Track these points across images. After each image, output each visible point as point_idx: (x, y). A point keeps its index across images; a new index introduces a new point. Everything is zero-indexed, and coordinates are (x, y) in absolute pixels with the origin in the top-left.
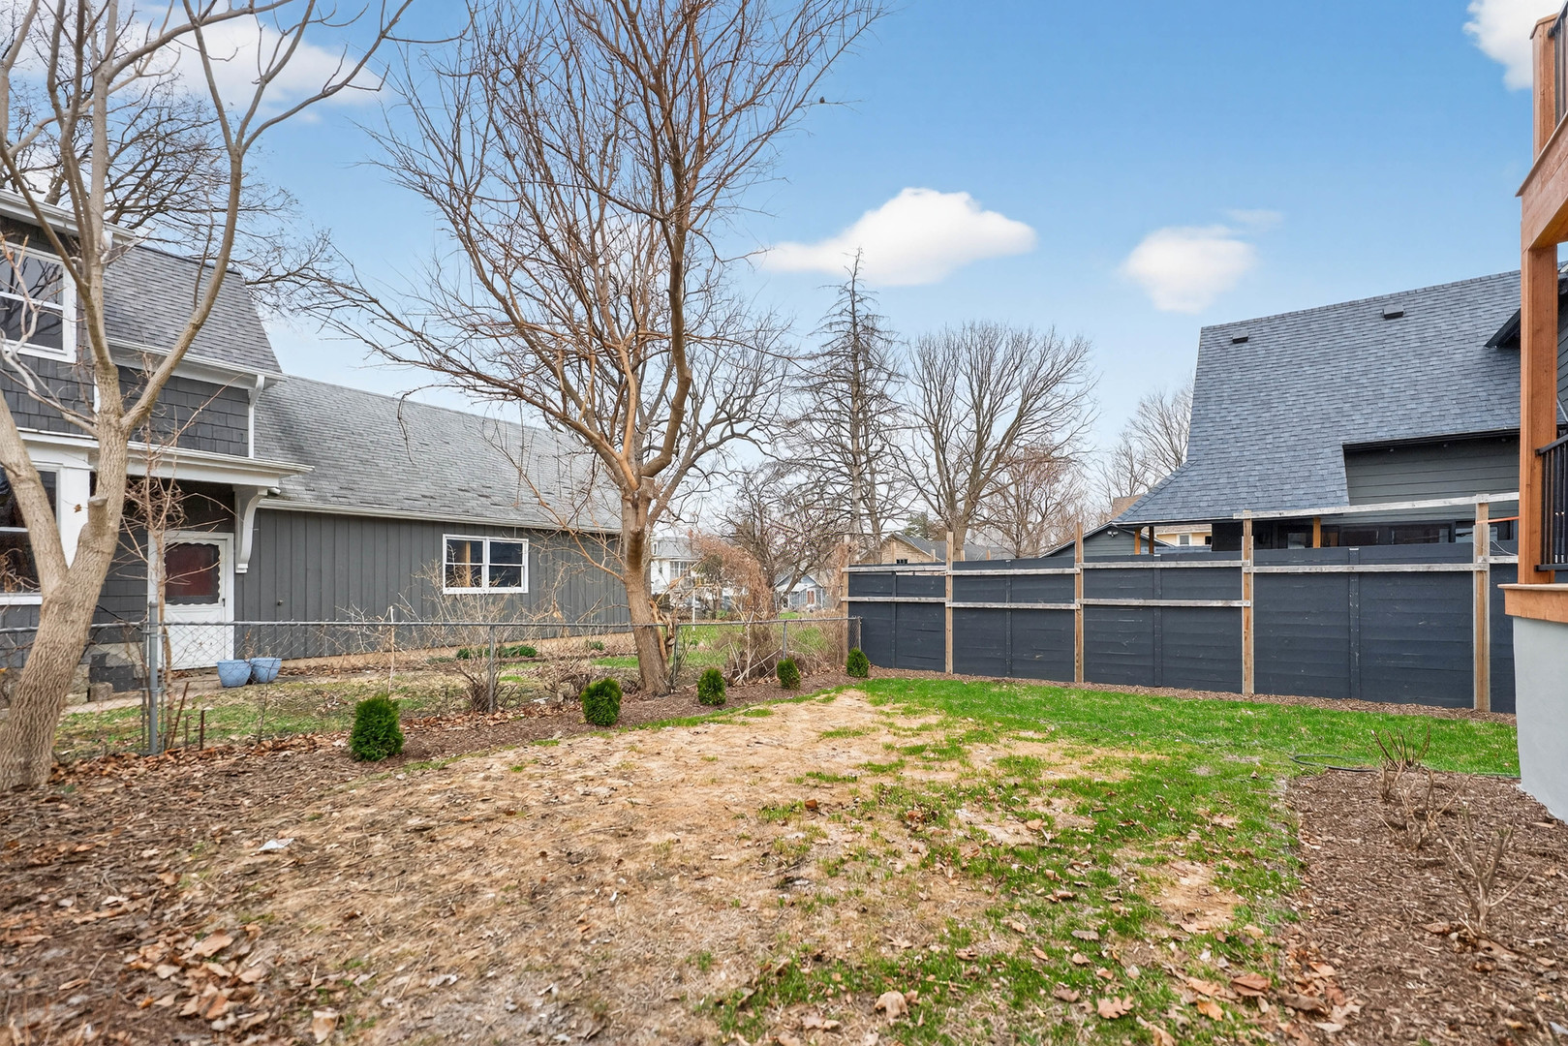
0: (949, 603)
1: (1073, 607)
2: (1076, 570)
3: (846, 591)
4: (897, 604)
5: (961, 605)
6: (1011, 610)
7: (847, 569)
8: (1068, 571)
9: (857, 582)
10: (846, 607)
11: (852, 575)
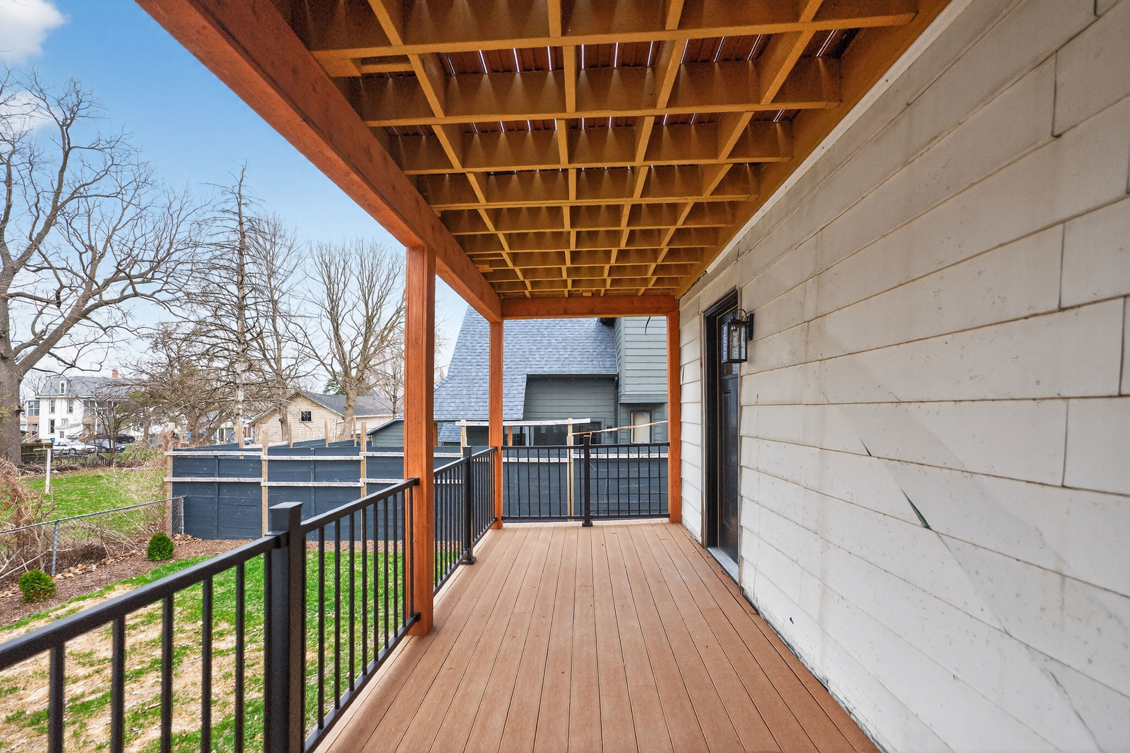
0: (264, 482)
1: (359, 485)
2: (361, 457)
3: (170, 472)
4: (219, 483)
5: (274, 484)
6: (315, 488)
7: (171, 453)
8: (355, 458)
9: (180, 465)
10: (170, 488)
11: (176, 458)
